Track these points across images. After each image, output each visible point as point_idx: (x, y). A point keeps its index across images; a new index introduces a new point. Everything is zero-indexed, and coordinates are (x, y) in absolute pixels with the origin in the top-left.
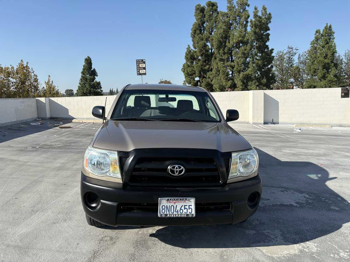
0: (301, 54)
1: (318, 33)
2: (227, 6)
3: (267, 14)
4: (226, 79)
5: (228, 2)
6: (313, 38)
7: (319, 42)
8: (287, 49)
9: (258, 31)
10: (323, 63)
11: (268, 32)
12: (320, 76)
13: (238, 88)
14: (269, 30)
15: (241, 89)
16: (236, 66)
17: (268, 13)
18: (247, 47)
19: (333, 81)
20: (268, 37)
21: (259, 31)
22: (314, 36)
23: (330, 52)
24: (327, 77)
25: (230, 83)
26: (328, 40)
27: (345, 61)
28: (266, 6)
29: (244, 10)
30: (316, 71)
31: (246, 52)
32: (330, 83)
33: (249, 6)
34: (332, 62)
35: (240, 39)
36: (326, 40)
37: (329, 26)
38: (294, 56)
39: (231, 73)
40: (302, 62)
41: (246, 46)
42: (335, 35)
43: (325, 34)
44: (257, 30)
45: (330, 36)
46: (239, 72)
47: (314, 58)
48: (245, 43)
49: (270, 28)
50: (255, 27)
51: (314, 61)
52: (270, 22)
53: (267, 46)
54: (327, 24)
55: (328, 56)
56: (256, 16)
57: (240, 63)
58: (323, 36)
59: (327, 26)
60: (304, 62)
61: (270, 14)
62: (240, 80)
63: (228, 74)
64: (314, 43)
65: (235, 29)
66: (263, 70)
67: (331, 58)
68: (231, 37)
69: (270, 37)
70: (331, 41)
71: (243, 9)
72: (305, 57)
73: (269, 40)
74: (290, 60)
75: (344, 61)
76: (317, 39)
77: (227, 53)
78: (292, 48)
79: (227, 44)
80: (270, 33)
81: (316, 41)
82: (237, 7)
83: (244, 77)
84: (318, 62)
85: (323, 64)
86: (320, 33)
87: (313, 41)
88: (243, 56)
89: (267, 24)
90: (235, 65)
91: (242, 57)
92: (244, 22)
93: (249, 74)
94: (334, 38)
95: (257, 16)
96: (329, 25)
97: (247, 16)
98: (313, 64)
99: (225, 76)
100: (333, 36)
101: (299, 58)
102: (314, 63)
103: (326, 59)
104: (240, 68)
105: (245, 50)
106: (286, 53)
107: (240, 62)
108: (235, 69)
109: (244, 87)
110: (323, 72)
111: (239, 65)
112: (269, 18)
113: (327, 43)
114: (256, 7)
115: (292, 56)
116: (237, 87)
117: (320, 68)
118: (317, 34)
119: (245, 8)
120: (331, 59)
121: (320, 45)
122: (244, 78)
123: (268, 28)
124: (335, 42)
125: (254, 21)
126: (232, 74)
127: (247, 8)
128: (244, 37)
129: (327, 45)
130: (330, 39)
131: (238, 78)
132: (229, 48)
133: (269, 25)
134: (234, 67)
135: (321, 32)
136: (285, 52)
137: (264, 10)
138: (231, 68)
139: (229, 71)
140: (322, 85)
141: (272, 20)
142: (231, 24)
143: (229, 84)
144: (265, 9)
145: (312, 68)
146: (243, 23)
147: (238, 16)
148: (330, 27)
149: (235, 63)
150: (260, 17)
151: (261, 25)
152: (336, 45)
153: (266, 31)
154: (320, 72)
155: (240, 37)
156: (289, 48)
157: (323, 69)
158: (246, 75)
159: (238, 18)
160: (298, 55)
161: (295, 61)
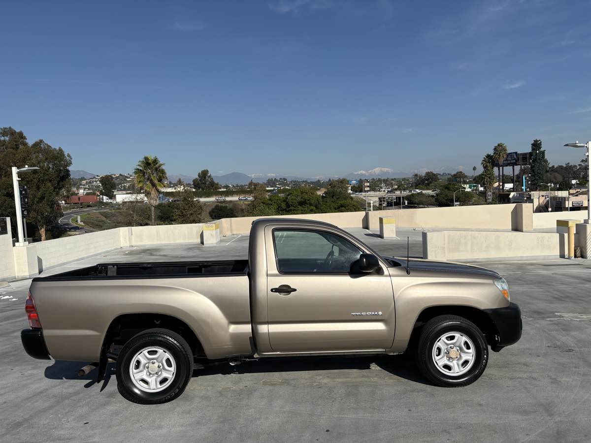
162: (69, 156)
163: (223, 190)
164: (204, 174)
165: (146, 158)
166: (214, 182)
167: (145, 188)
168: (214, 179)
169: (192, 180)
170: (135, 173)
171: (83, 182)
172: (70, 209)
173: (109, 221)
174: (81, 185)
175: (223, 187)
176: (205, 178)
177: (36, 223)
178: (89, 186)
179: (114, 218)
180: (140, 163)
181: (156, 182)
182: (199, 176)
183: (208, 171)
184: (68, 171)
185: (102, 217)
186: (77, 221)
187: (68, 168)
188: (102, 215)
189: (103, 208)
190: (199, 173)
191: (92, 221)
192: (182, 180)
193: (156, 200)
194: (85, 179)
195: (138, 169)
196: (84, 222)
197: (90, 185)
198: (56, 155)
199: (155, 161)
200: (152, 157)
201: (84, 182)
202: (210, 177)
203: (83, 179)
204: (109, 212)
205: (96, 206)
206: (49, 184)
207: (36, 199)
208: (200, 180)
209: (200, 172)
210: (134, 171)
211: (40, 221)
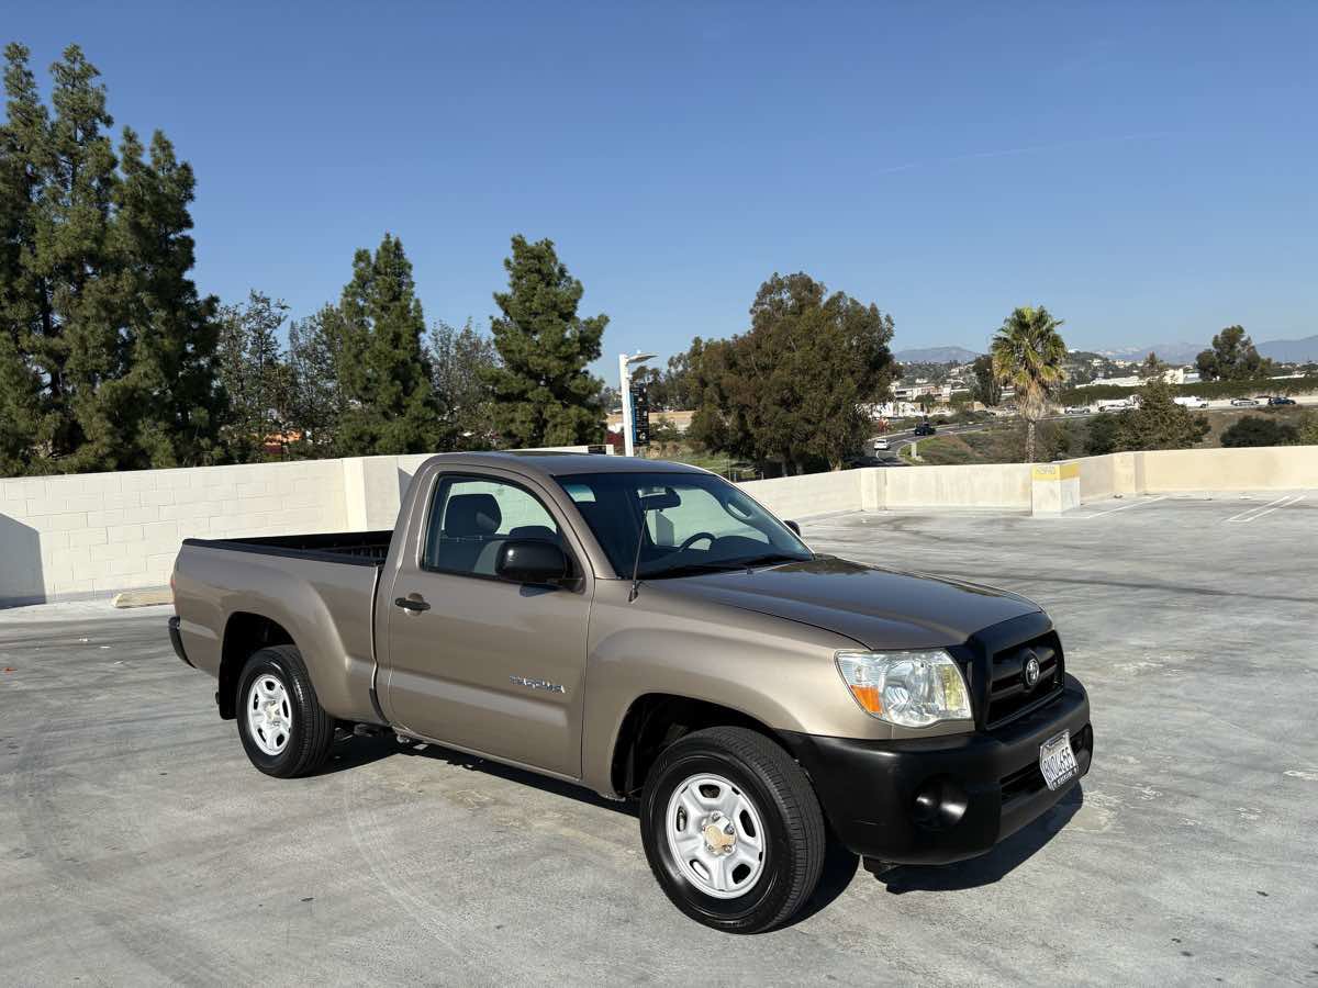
0: (300, 325)
1: (363, 261)
2: (10, 104)
3: (174, 165)
4: (32, 406)
5: (7, 87)
6: (349, 277)
7: (370, 291)
8: (248, 302)
9: (150, 224)
10: (392, 360)
11: (187, 232)
12: (387, 402)
13: (91, 442)
14: (189, 224)
15: (110, 446)
16: (76, 352)
17: (179, 163)
18: (117, 279)
19: (427, 421)
20: (190, 252)
21: (153, 225)
22: (352, 271)
23: (407, 327)
24: (409, 406)
25: (51, 421)
26: (396, 289)
27: (436, 356)
28: (168, 136)
29: (90, 133)
30: (372, 384)
31: (116, 299)
32: (418, 427)
33: (108, 121)
34: (415, 360)
35: (87, 244)
36: (391, 288)
37: (393, 244)
38: (275, 327)
39: (47, 379)
40: (304, 351)
41: (114, 275)
42: (415, 275)
43: (386, 267)
44: (145, 220)
45: (400, 275)
46: (90, 377)
47: (360, 341)
48: (110, 265)
49: (194, 218)
50: (135, 206)
51: (361, 352)
52: (191, 197)
53: (190, 285)
54: (388, 236)
55: (403, 340)
56: (133, 165)
57: (91, 342)
58: (379, 273)
59: (388, 242)
60: (310, 351)
61: (185, 167)
62: (99, 411)
63: (37, 385)
64: (355, 294)
65: (55, 200)
66: (180, 373)
67: (411, 345)
68: (40, 232)
69: (196, 251)
70: (407, 293)
71: (84, 129)
72: (313, 336)
73: (195, 264)
74: (263, 343)
75: (432, 357)
76: (362, 280)
77: (26, 296)
78: (266, 301)
79: (25, 258)
80: (193, 237)
81: (359, 286)
82: (54, 117)
83: (118, 400)
84: (376, 358)
85: (392, 364)
86: (369, 263)
87: (351, 286)
88: (104, 314)
89: (182, 203)
90: (70, 350)
91: (100, 320)
92: (91, 179)
93: (135, 389)
94: (412, 284)
95: (139, 164)
96: (393, 240)
97: (105, 161)
98: (360, 362)
99: (27, 392)
100: (409, 276)
101: (293, 336)
102: (360, 357)
103: (396, 347)
104: (94, 361)
105: (114, 291)
106: (249, 315)
107: (92, 340)
108: (71, 364)
109: (120, 441)
110: (395, 389)
111: (91, 352)
112: (185, 181)
113: (396, 298)
114: (131, 132)
115: (270, 327)
116: (89, 437)
117: (384, 378)
118: (362, 265)
119: (95, 129)
120: (412, 349)
121: (374, 302)
122: (117, 403)
123: (183, 219)
124: (416, 296)
125: (130, 185)
126: (53, 385)
127: (102, 130)
128: (99, 240)
129: (397, 303)
130: (400, 285)
131: (87, 401)
132: (35, 276)
133: (189, 208)
134: (67, 356)
135: (373, 259)
136: (243, 312)
137: (163, 149)
138: (51, 362)
139: (41, 371)
140: (396, 432)
141: (196, 191)
142: (34, 179)
143: (49, 425)
144: (163, 145)
145: (357, 374)
146: (89, 186)
147: (63, 153)
148: (398, 245)
149: (68, 340)
150: (150, 173)
151: (157, 203)
152: (422, 303)
153: (180, 227)
154: (386, 389)
155: (86, 238)
156: (255, 298)
157: (393, 379)
158: (125, 389)
159: (64, 158)
160: (289, 326)
161: (279, 346)
162: (888, 319)
163: (1296, 376)
164: (1231, 337)
165: (1020, 314)
166: (1258, 358)
167: (1015, 380)
168: (1257, 349)
169: (1196, 356)
170: (995, 347)
171: (953, 370)
172: (903, 428)
173: (979, 455)
174: (949, 377)
175: (1298, 369)
176: (1232, 347)
177: (825, 456)
178: (964, 379)
179: (991, 447)
180: (1007, 326)
181: (1040, 365)
182: (1216, 344)
183: (1241, 330)
184: (887, 350)
185: (965, 445)
186: (910, 454)
187: (885, 344)
188: (965, 441)
189: (969, 427)
190: (1216, 337)
191: (941, 454)
192: (1158, 356)
193: (1039, 408)
194: (959, 365)
195: (1000, 339)
196: (923, 457)
197: (967, 376)
198: (866, 319)
199: (1041, 318)
200: (1031, 309)
201: (955, 371)
202: (1245, 344)
203: (955, 364)
204: (979, 435)
205: (956, 421)
206: (849, 380)
207: (827, 410)
208: (1218, 354)
209: (1219, 334)
210: (992, 342)
211: (831, 453)
